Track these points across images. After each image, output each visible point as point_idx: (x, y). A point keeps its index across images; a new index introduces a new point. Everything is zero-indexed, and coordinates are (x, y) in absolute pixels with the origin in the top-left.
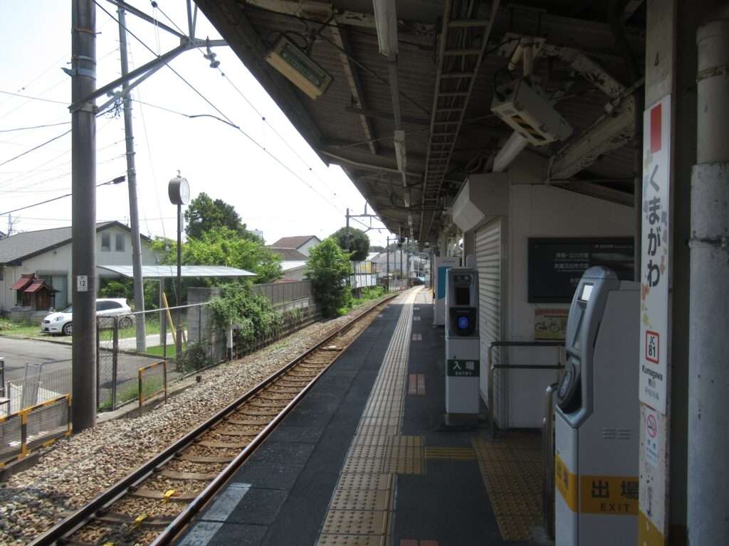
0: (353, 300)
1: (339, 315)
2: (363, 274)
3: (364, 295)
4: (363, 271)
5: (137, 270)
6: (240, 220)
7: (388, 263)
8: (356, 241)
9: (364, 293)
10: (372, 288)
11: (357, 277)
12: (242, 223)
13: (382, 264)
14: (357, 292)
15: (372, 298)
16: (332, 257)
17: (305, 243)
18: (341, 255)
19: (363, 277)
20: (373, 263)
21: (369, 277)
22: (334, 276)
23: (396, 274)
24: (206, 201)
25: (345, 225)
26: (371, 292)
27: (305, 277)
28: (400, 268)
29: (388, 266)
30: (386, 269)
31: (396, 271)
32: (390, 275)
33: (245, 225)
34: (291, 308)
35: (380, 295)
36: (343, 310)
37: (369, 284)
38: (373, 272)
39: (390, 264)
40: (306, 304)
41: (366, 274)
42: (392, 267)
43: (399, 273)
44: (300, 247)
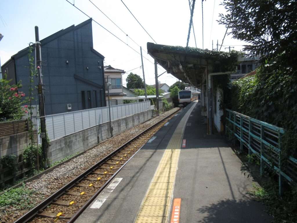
16: (177, 91)
17: (163, 86)
24: (132, 75)
34: (170, 104)
40: (172, 103)
44: (161, 87)
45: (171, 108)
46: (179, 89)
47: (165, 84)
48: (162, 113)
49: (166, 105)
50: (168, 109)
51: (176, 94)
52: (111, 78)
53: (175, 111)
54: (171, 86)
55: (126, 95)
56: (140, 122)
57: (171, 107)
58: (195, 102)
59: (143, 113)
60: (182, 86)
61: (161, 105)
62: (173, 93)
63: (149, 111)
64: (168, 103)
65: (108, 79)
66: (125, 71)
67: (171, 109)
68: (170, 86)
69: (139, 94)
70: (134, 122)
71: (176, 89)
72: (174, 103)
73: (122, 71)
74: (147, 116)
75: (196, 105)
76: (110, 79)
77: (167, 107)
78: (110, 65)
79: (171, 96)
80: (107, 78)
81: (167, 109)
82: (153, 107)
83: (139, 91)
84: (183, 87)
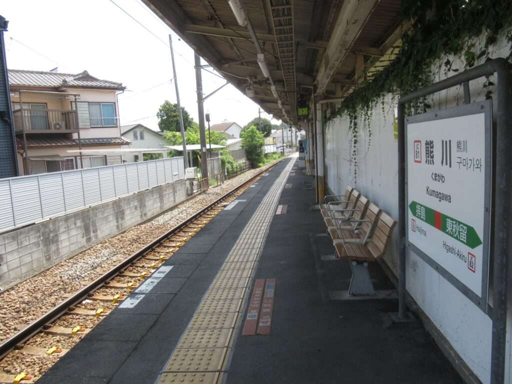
0: (265, 160)
1: (260, 167)
2: (269, 145)
3: (270, 157)
4: (268, 143)
5: (184, 148)
6: (189, 115)
7: (283, 137)
8: (264, 126)
9: (270, 156)
10: (274, 153)
11: (266, 147)
12: (190, 117)
13: (278, 138)
14: (266, 155)
15: (275, 159)
16: (255, 136)
17: (230, 127)
18: (259, 134)
19: (269, 146)
20: (274, 138)
21: (272, 146)
22: (256, 146)
23: (288, 144)
24: (169, 106)
25: (258, 116)
26: (274, 156)
27: (241, 148)
28: (290, 140)
29: (283, 139)
30: (282, 141)
31: (289, 142)
32: (285, 145)
33: (192, 119)
34: (239, 162)
35: (279, 157)
36: (261, 164)
37: (272, 151)
38: (274, 144)
39: (284, 138)
40: (244, 161)
41: (270, 145)
42: (285, 140)
43: (291, 143)
44: (227, 129)
45: (242, 170)
46: (258, 132)
47: (234, 123)
48: (216, 185)
49: (228, 166)
50: (235, 173)
51: (252, 141)
52: (88, 102)
53: (249, 178)
54: (245, 127)
55: (127, 143)
56: (145, 215)
57: (241, 168)
58: (291, 159)
59: (159, 191)
60: (265, 126)
61: (213, 165)
62: (246, 139)
63: (181, 182)
64: (233, 162)
65: (78, 103)
66: (123, 86)
67: (240, 174)
68: (243, 127)
69: (175, 141)
70: (123, 218)
71: (252, 131)
72: (248, 159)
73: (116, 86)
74: (171, 195)
75: (295, 165)
76: (87, 104)
77: (230, 169)
78: (85, 72)
79: (242, 146)
80: (76, 102)
81: (232, 174)
82: (191, 172)
83: (174, 136)
84: (267, 128)
